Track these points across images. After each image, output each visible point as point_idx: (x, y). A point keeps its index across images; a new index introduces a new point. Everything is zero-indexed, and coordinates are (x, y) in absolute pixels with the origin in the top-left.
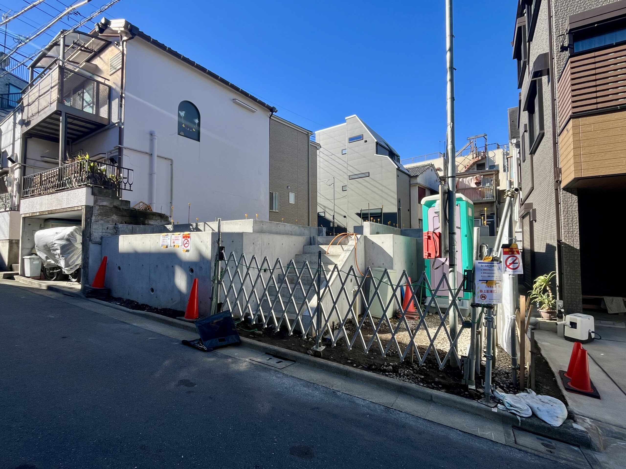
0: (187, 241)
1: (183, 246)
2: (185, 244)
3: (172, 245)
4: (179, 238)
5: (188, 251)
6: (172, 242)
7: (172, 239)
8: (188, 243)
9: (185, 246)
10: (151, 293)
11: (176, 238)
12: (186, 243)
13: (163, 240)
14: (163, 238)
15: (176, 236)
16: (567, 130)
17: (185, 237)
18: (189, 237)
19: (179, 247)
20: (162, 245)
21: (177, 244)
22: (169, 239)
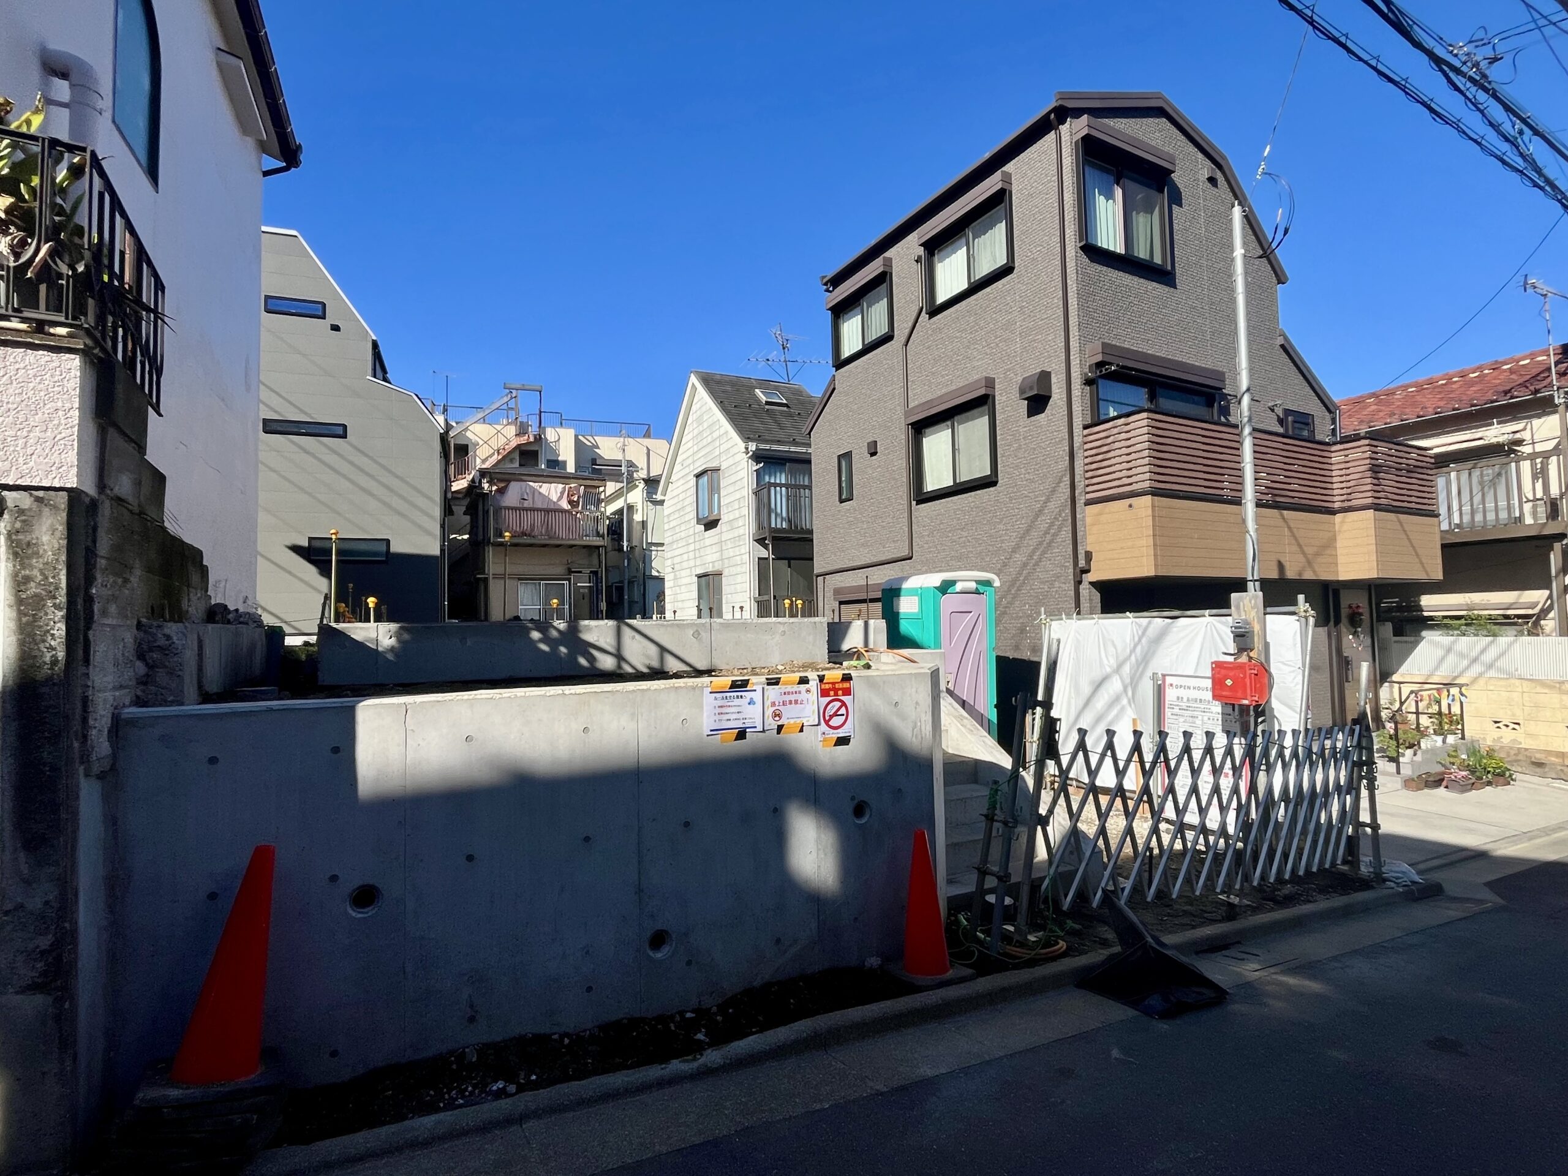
0: (838, 704)
1: (824, 727)
2: (831, 717)
3: (772, 724)
4: (804, 696)
5: (843, 741)
6: (769, 711)
7: (768, 703)
8: (843, 711)
9: (832, 723)
10: (651, 953)
11: (787, 698)
12: (836, 714)
13: (722, 707)
14: (716, 699)
15: (787, 690)
16: (1130, 506)
17: (830, 690)
18: (847, 692)
19: (801, 730)
20: (711, 731)
21: (792, 721)
22: (751, 702)
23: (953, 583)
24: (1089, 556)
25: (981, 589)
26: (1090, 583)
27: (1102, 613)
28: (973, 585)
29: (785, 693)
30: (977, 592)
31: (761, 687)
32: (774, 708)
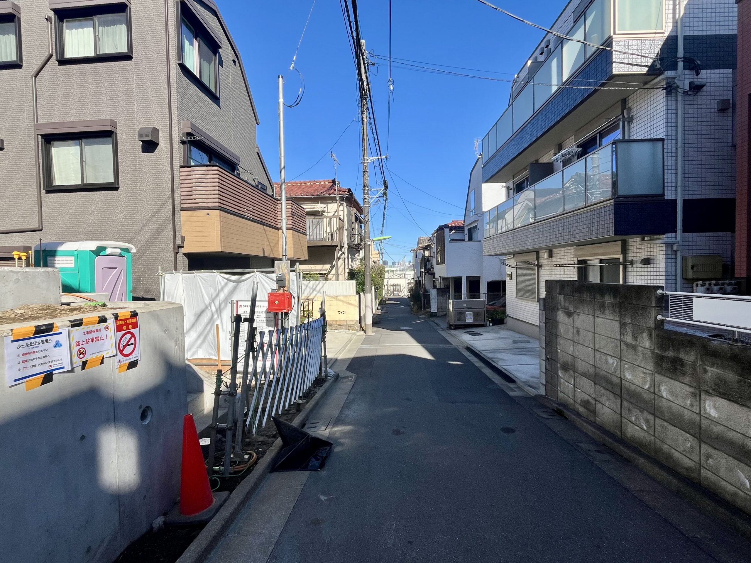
0: (129, 336)
1: (120, 356)
2: (124, 347)
3: (78, 362)
4: (104, 333)
5: (133, 365)
6: (75, 350)
7: (73, 343)
8: (132, 341)
9: (125, 352)
11: (90, 336)
13: (26, 354)
14: (19, 347)
15: (89, 330)
16: (208, 214)
17: (122, 325)
18: (135, 325)
19: (102, 362)
20: (15, 380)
21: (94, 356)
22: (58, 345)
23: (104, 248)
24: (183, 239)
25: (123, 253)
26: (184, 254)
27: (189, 270)
28: (118, 251)
29: (88, 333)
30: (120, 255)
31: (67, 329)
32: (78, 347)
